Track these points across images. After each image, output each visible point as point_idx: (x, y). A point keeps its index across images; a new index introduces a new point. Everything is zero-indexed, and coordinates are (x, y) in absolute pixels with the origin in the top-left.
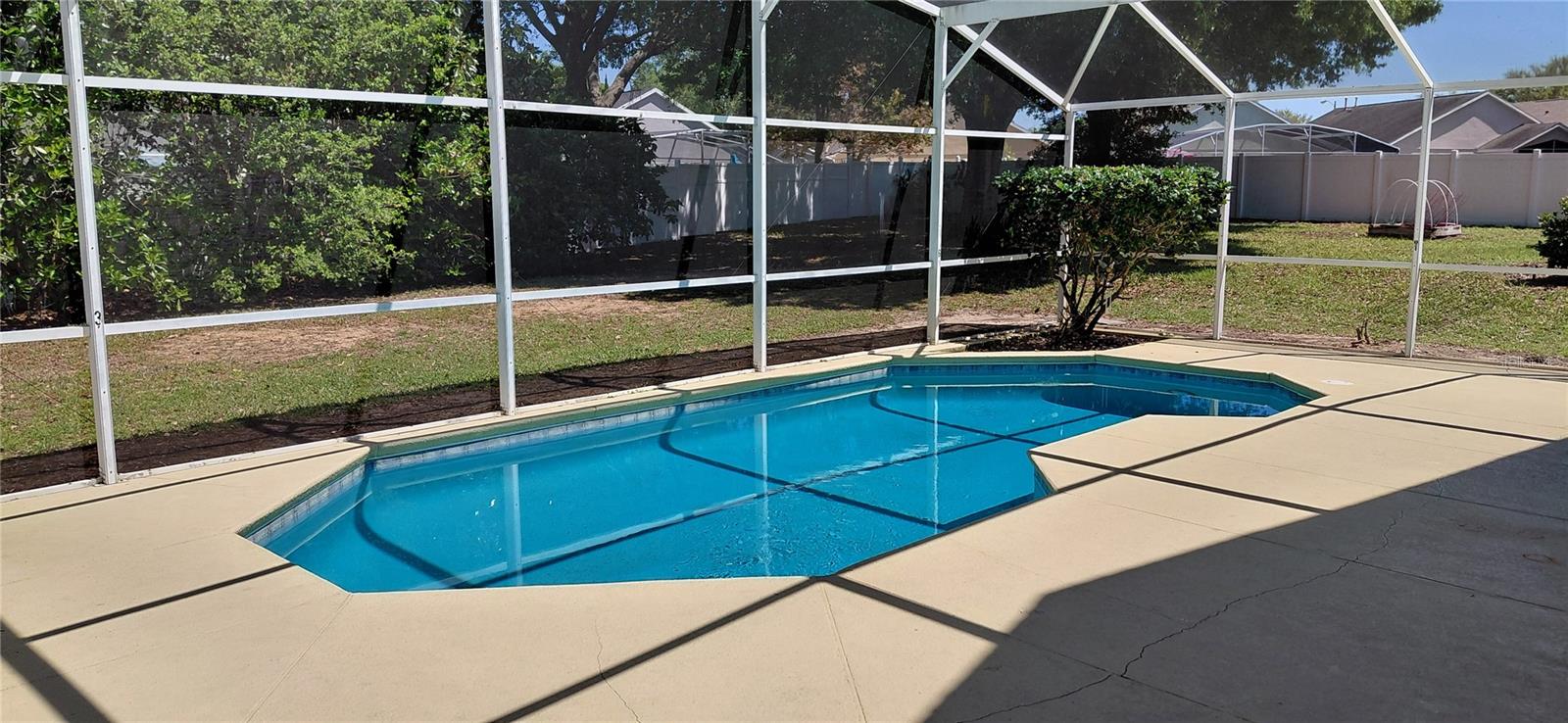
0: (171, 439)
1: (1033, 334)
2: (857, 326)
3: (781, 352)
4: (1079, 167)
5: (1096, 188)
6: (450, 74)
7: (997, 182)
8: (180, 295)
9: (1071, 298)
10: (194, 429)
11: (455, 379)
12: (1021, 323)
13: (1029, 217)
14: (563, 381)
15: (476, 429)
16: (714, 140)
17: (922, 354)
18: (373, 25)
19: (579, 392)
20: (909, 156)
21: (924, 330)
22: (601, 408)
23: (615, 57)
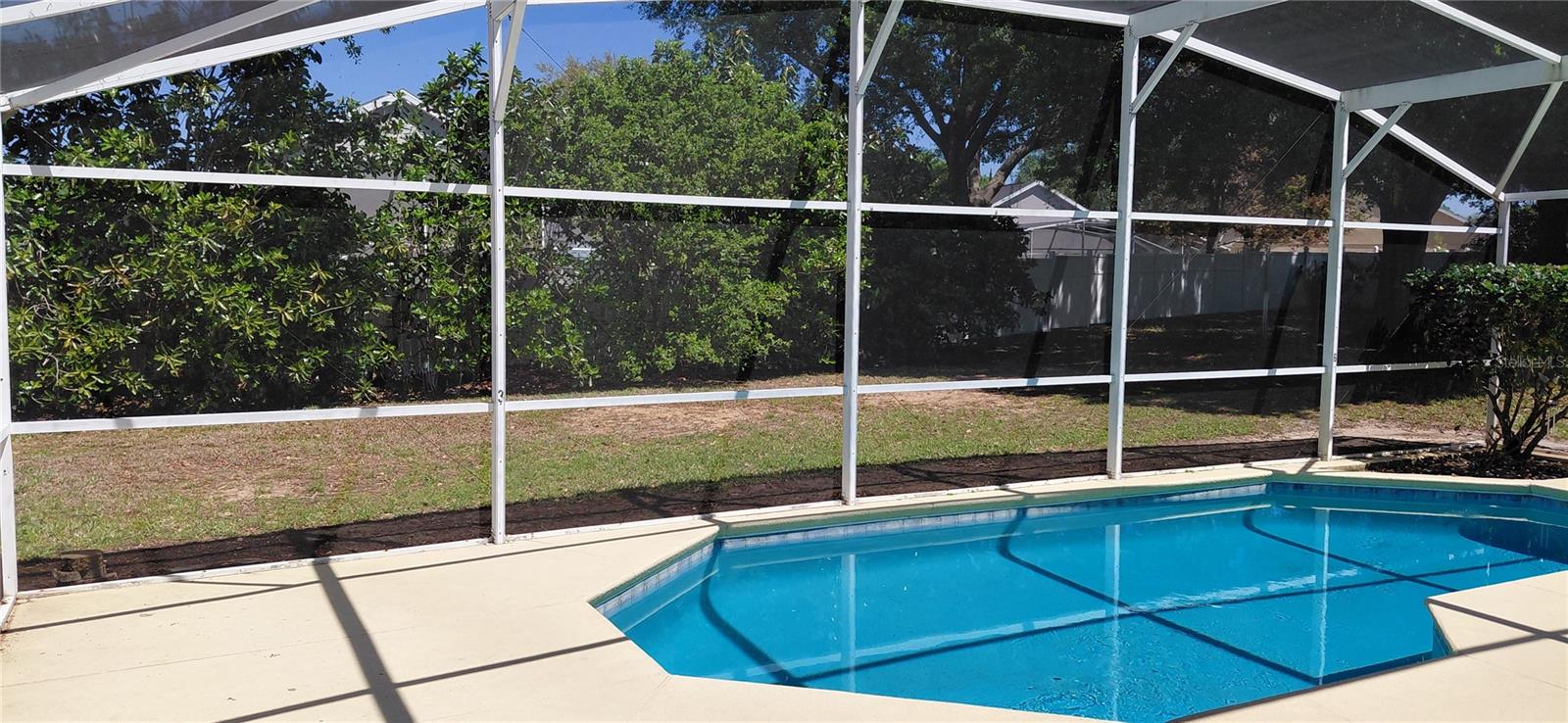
0: (559, 505)
1: (1453, 455)
2: (1236, 434)
3: (1139, 458)
4: (1514, 266)
5: (1534, 289)
6: (831, 176)
7: (1408, 280)
8: (592, 373)
9: (1503, 416)
10: (580, 497)
11: (808, 464)
12: (1440, 440)
13: (1449, 321)
14: (907, 474)
15: (816, 517)
16: (1096, 230)
17: (1309, 470)
18: (767, 133)
19: (921, 487)
20: (1316, 246)
21: (1314, 443)
22: (938, 505)
23: (996, 153)
